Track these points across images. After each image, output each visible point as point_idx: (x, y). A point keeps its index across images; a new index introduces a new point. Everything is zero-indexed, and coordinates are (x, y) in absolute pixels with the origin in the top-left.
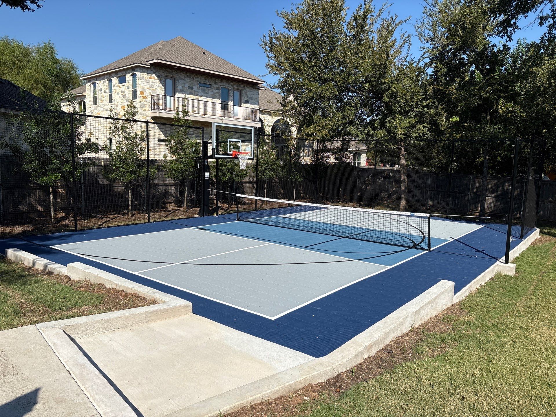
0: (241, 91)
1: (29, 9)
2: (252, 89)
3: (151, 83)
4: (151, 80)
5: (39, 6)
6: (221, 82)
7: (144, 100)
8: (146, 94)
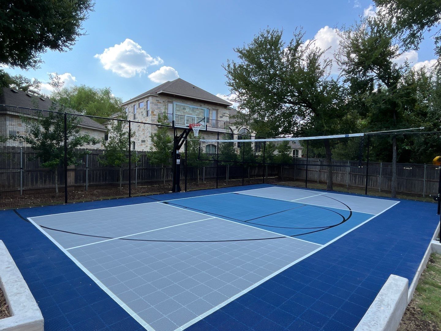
0: (217, 110)
1: (63, 51)
2: (225, 109)
3: (159, 106)
4: (159, 104)
5: (70, 49)
6: (204, 105)
7: (154, 116)
8: (155, 113)
